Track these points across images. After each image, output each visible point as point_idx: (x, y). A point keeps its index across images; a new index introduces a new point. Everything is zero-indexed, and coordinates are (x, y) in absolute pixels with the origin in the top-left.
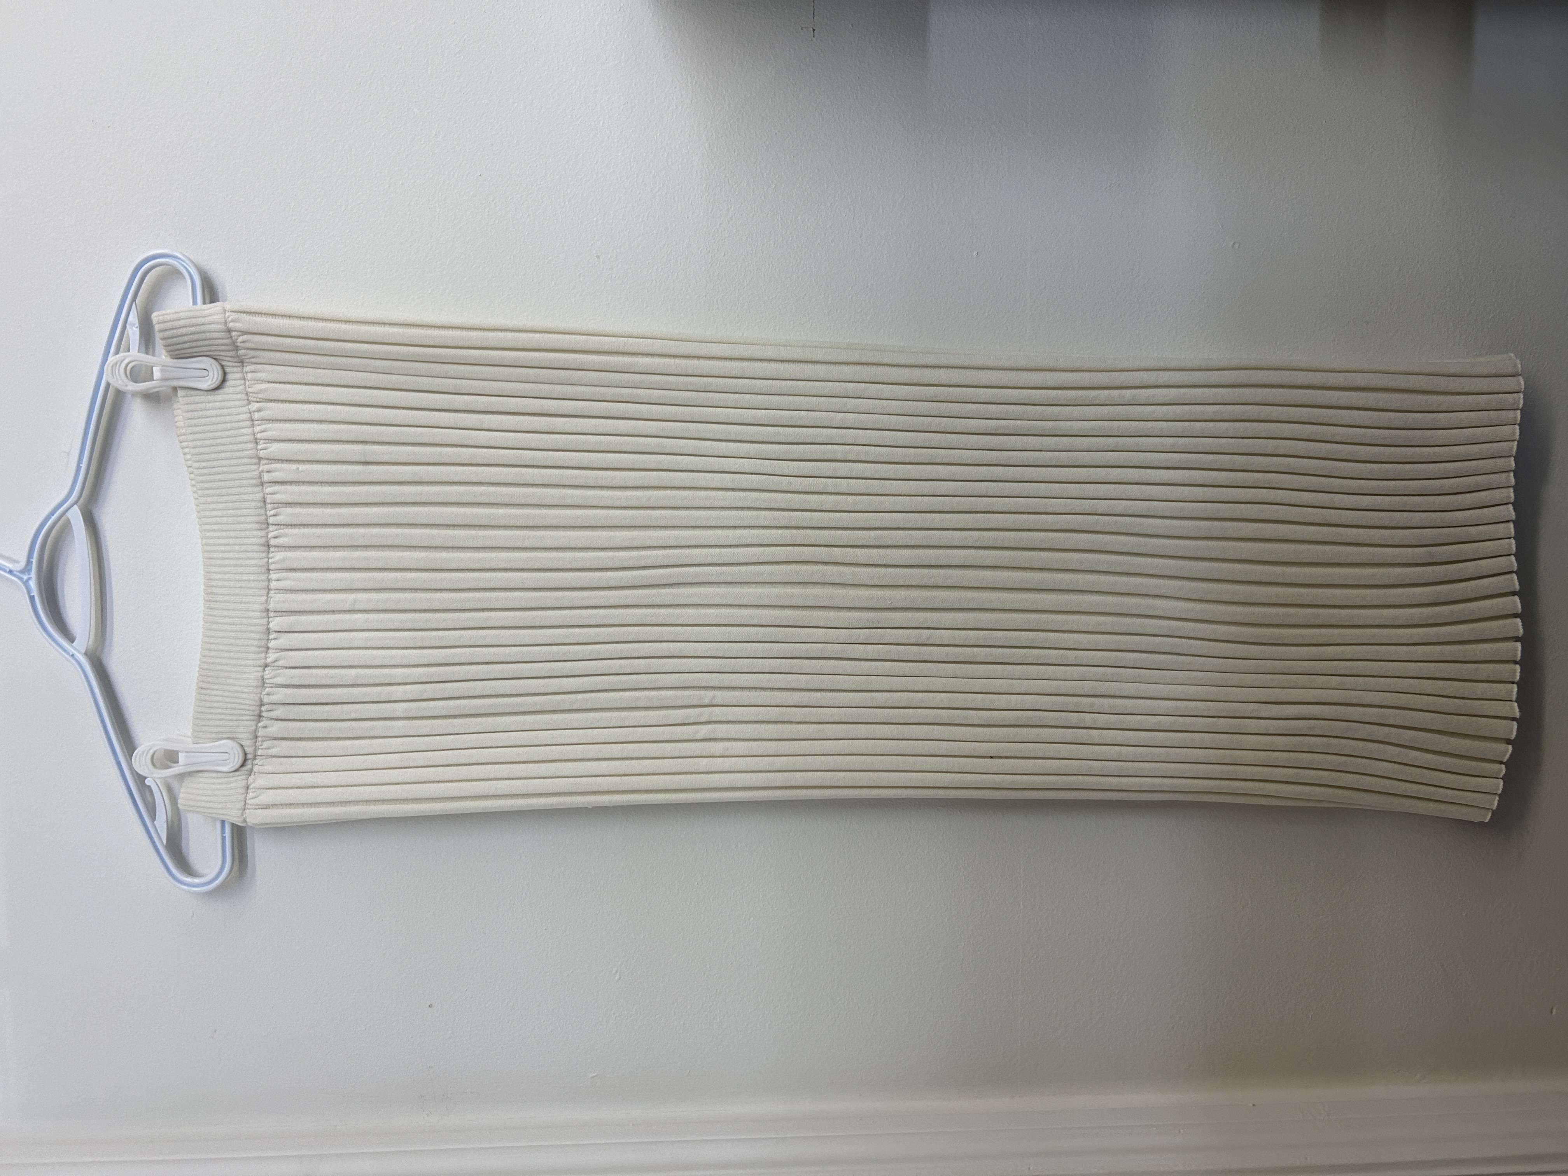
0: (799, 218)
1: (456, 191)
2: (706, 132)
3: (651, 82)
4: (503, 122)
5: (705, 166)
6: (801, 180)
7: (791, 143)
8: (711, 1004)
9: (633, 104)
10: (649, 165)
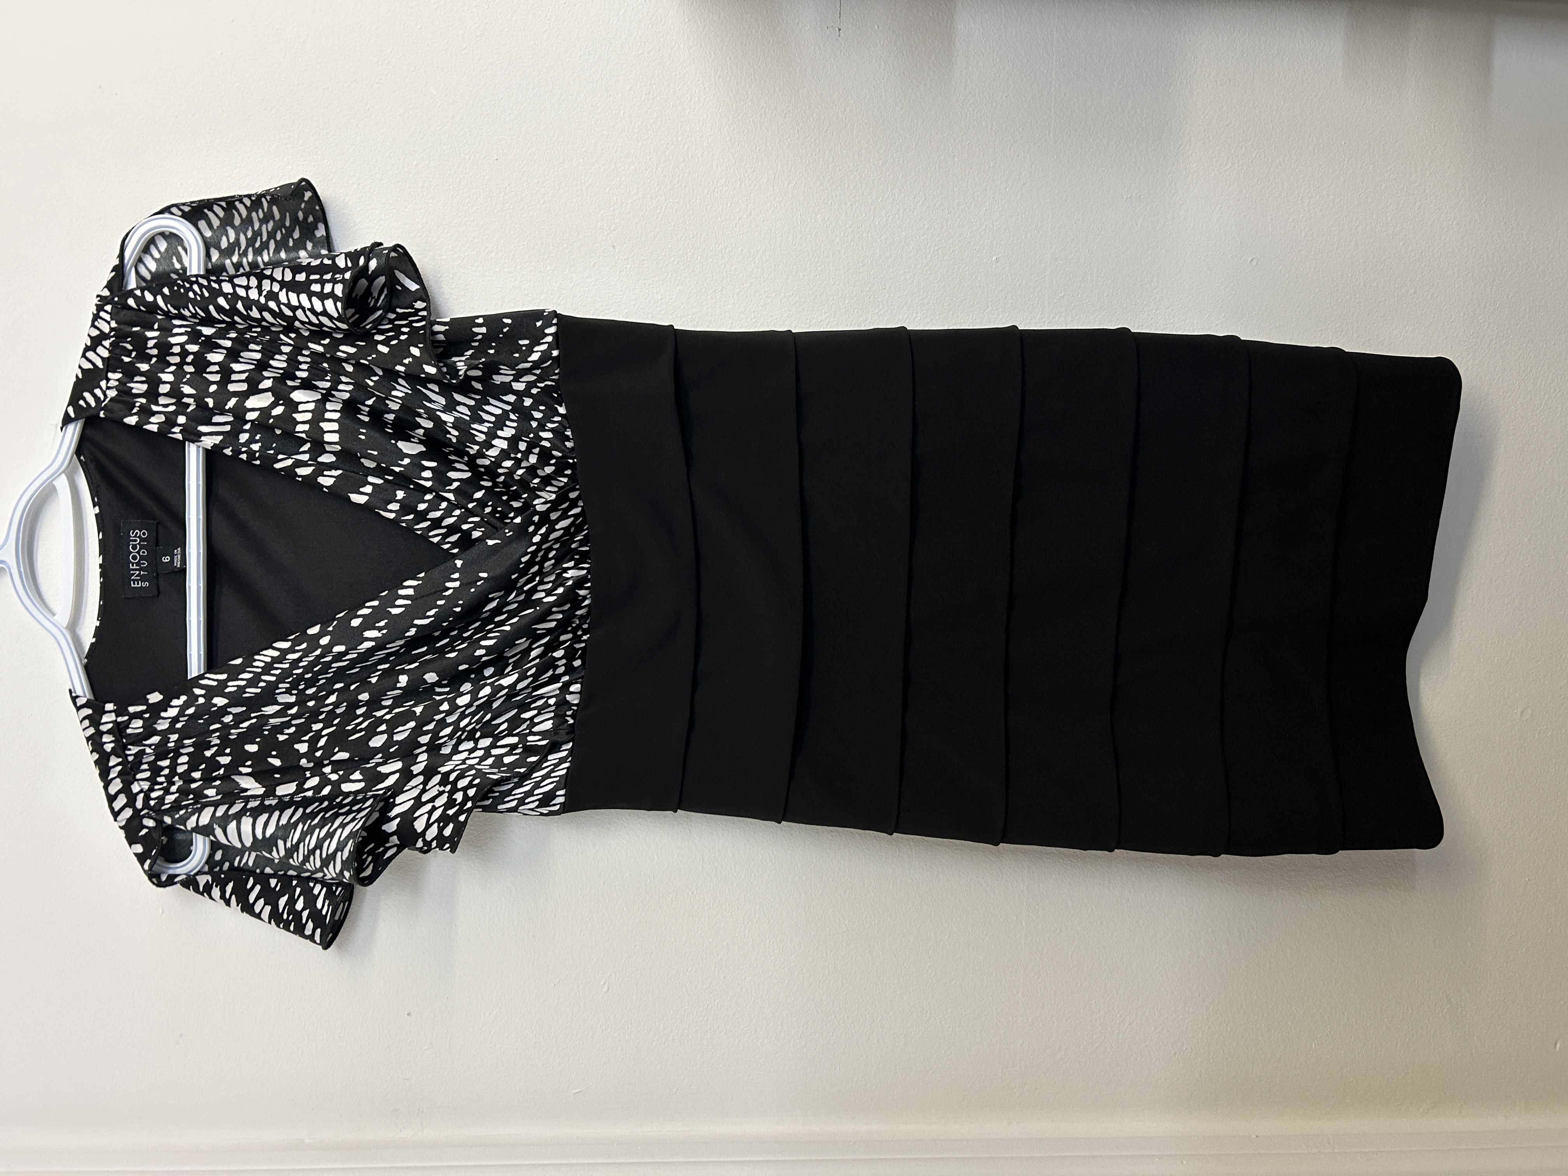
0: (818, 216)
1: (471, 174)
2: (728, 126)
3: (674, 74)
4: (522, 107)
5: (726, 160)
6: (822, 178)
7: (813, 141)
8: (701, 1019)
9: (655, 95)
10: (669, 156)
